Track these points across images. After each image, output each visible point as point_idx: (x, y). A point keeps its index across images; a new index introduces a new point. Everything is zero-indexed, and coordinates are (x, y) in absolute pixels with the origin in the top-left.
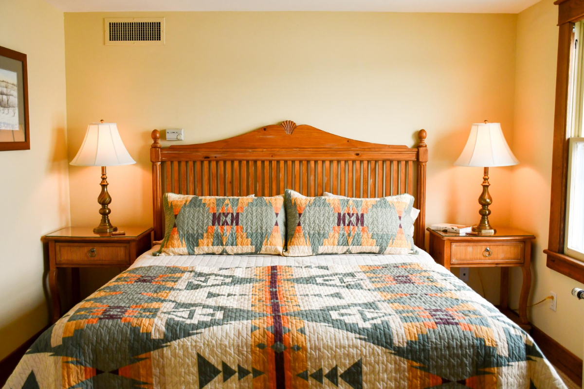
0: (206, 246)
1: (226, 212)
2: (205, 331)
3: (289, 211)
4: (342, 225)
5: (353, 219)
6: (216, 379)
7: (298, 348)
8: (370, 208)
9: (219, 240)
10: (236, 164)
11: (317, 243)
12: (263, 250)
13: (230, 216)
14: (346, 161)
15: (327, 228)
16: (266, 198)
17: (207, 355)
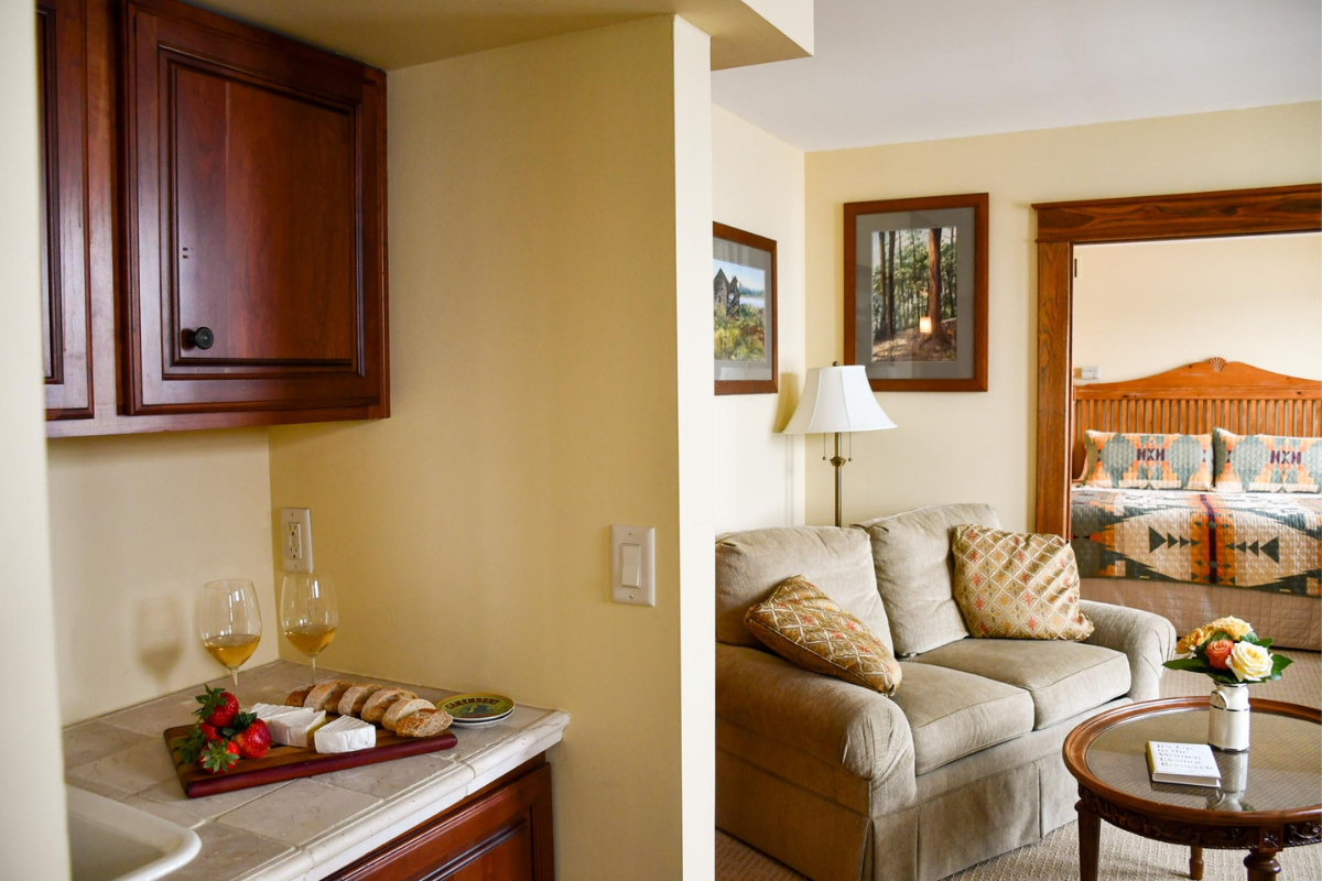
0: (1131, 479)
1: (1151, 448)
2: (1155, 513)
3: (1218, 448)
4: (1275, 462)
5: (1289, 457)
6: (1163, 546)
7: (1227, 526)
8: (1309, 447)
9: (1145, 474)
10: (1158, 403)
11: (1247, 479)
12: (1190, 485)
13: (1155, 452)
14: (1285, 401)
15: (1259, 465)
16: (1193, 437)
17: (1156, 528)
